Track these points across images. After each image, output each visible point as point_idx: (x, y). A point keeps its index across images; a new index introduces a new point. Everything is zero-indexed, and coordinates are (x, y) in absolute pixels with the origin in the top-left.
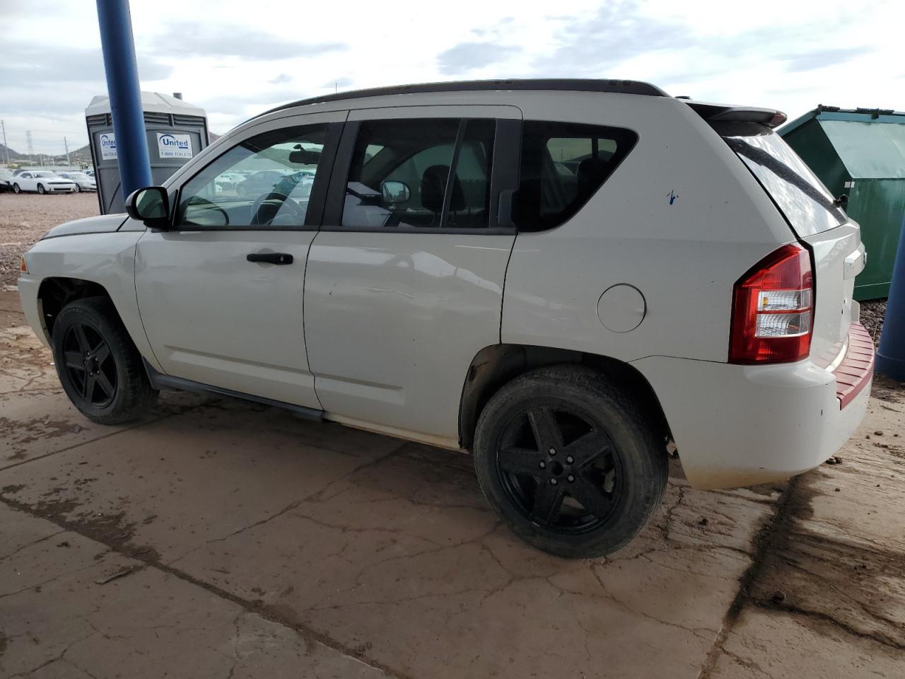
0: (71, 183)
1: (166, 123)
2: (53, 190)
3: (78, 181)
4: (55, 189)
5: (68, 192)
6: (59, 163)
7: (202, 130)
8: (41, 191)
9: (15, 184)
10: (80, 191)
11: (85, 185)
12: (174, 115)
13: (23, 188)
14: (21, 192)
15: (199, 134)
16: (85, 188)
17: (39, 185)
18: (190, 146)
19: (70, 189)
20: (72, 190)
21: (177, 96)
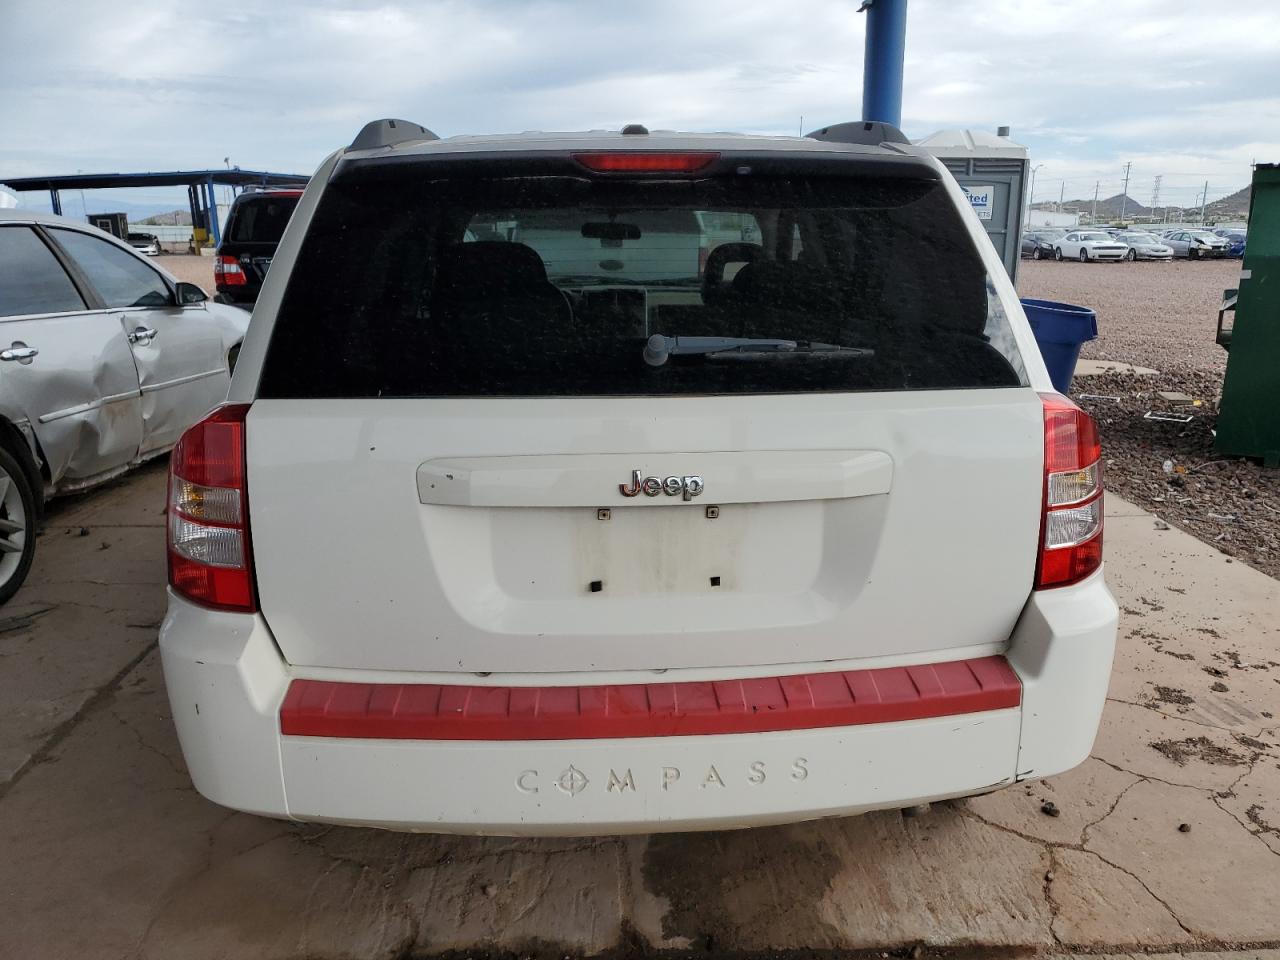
0: (1123, 248)
1: (962, 172)
2: (1097, 257)
3: (1134, 245)
4: (1100, 256)
5: (1117, 260)
6: (1191, 218)
7: (1016, 178)
8: (1083, 259)
9: (1058, 248)
10: (1135, 260)
11: (1143, 251)
12: (975, 159)
13: (1065, 253)
14: (1062, 259)
15: (1009, 185)
16: (1141, 255)
17: (1083, 250)
18: (990, 202)
19: (1119, 256)
20: (1121, 258)
21: (1003, 132)
